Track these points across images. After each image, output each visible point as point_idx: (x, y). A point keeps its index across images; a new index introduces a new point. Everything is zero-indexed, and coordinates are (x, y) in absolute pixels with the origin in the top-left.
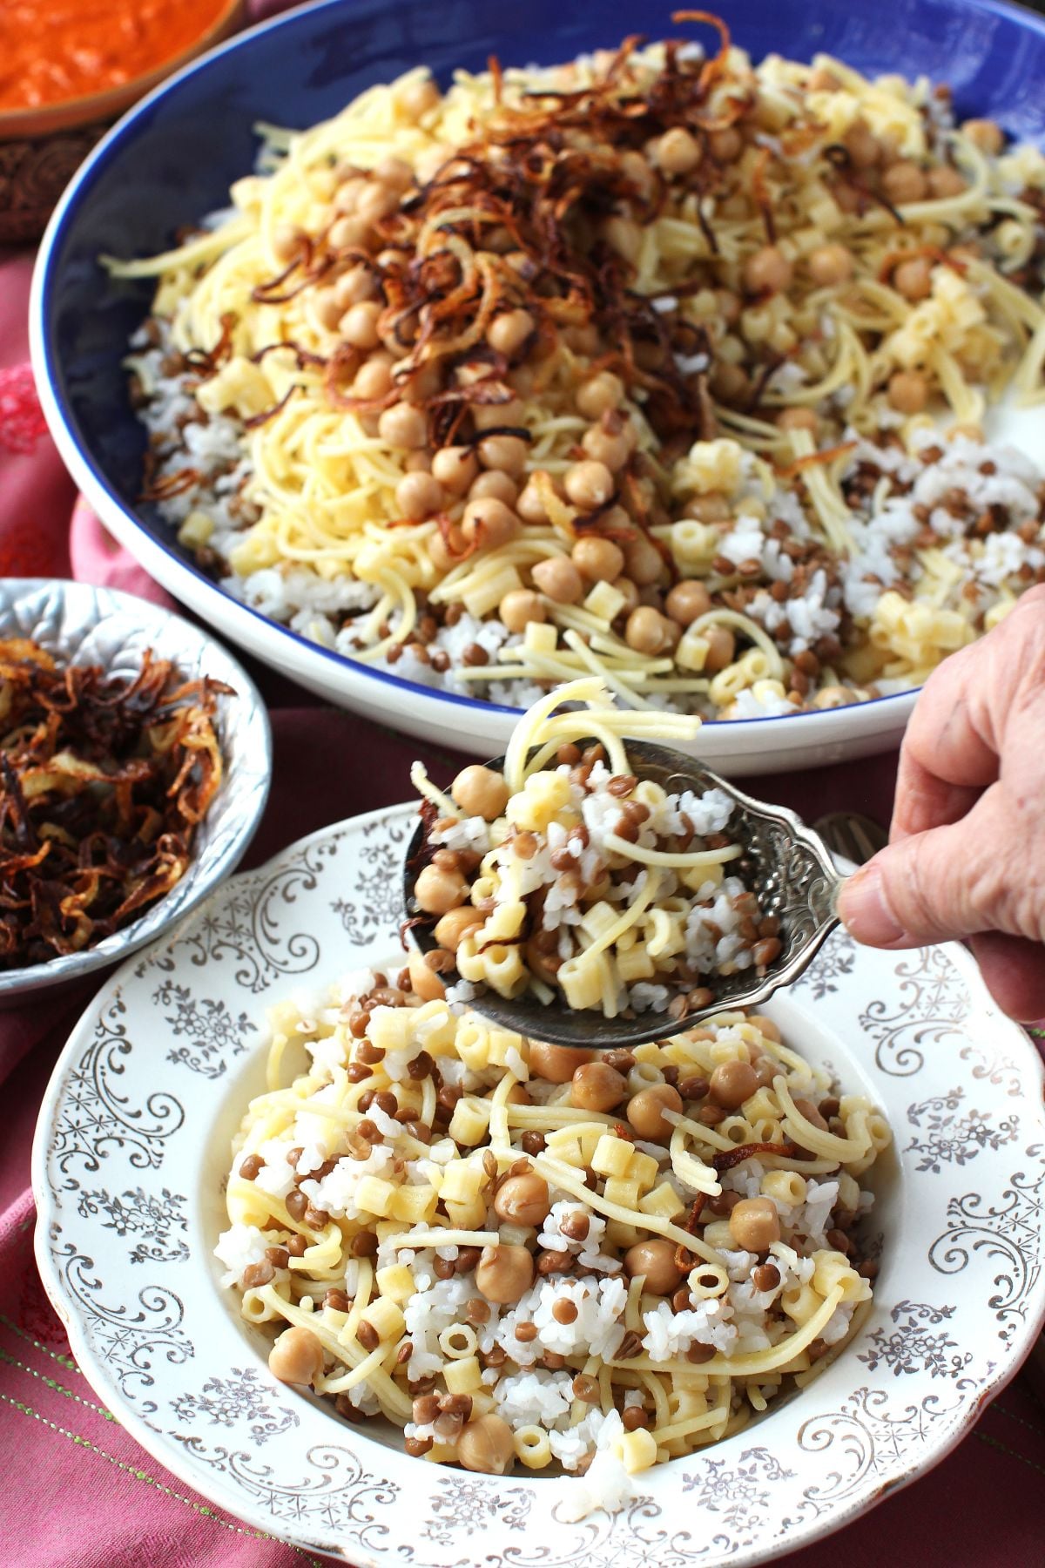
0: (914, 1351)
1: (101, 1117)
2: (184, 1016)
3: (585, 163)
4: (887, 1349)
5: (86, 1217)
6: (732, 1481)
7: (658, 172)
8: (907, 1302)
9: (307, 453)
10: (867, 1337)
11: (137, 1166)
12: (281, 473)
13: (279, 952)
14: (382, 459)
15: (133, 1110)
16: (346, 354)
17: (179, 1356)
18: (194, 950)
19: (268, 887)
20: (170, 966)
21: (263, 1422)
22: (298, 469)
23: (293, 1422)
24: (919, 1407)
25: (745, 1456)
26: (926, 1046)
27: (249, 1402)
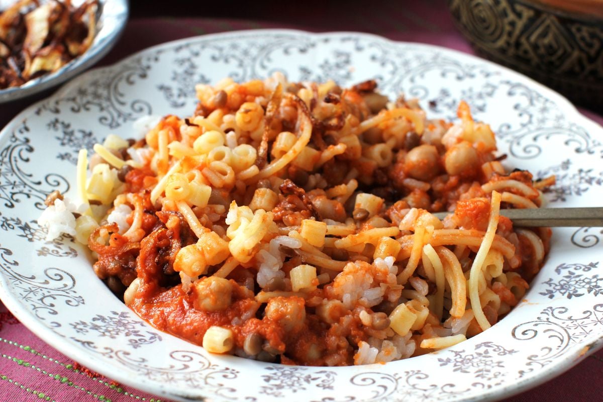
0: (577, 286)
1: (15, 182)
2: (67, 137)
4: (559, 287)
5: (7, 230)
6: (473, 358)
8: (564, 264)
10: (543, 283)
11: (40, 209)
13: (126, 109)
15: (37, 181)
17: (74, 303)
18: (72, 104)
19: (117, 77)
20: (57, 111)
21: (137, 338)
23: (157, 339)
24: (592, 310)
25: (478, 347)
26: (541, 142)
27: (125, 328)
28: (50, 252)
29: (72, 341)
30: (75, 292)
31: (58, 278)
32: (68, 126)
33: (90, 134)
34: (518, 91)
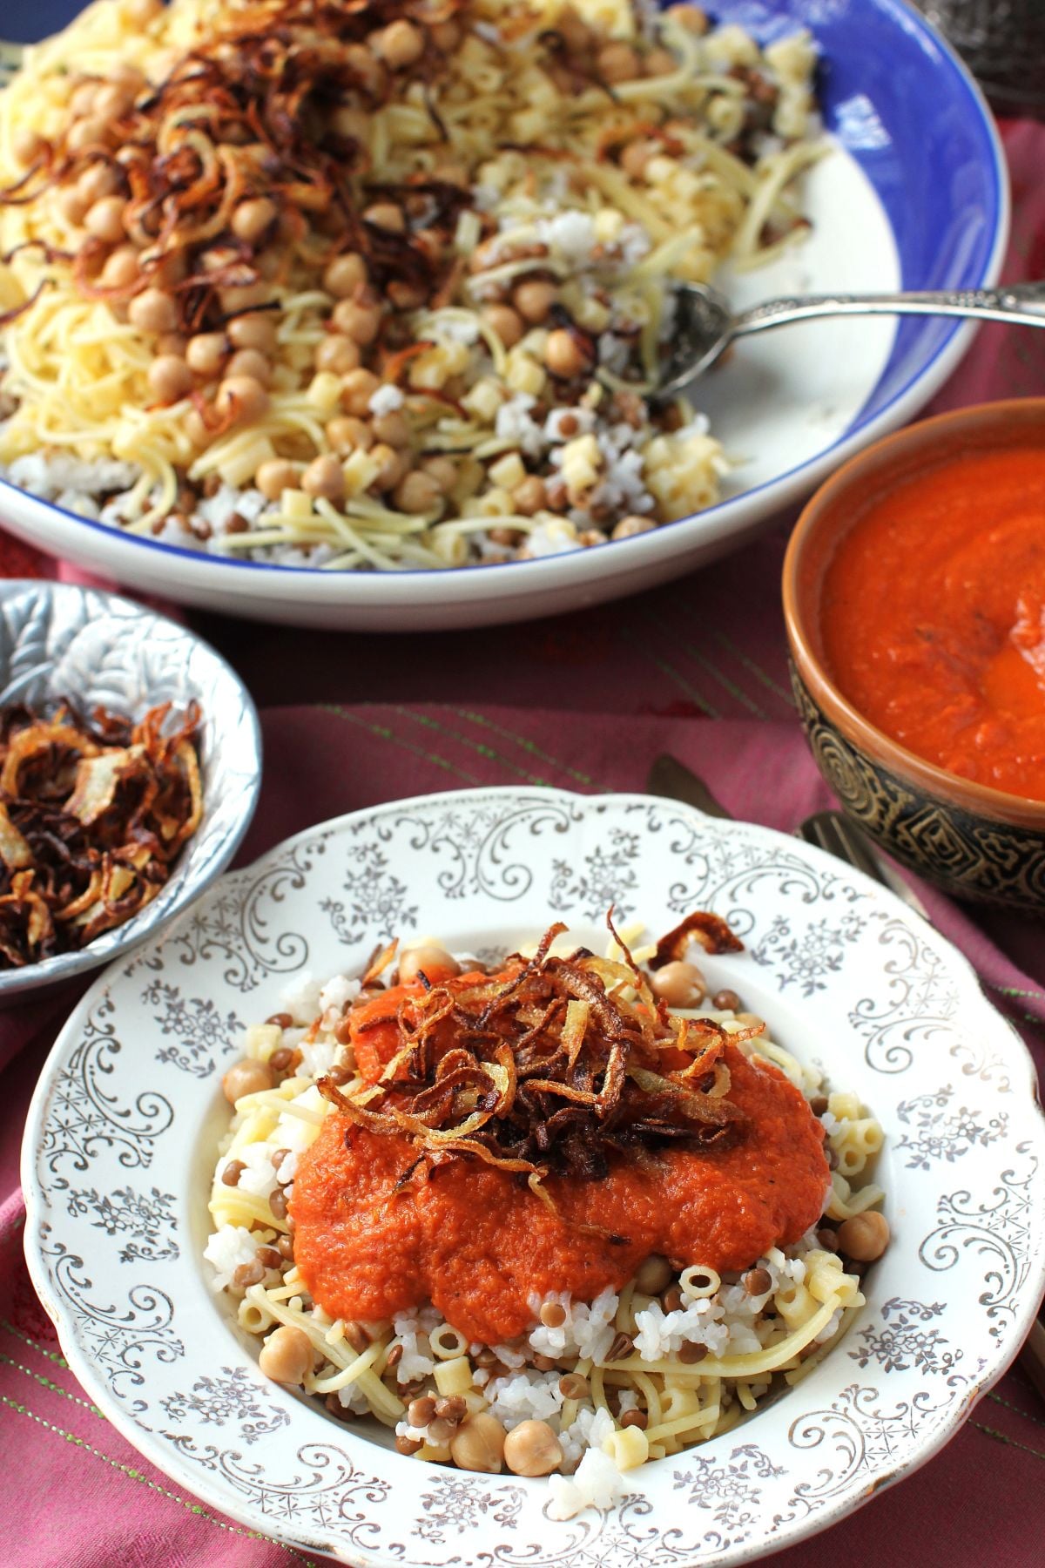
0: (904, 1348)
1: (90, 1116)
2: (173, 1016)
3: (315, 56)
4: (877, 1346)
5: (76, 1216)
6: (722, 1478)
7: (383, 62)
8: (898, 1299)
9: (62, 343)
10: (858, 1334)
11: (127, 1165)
12: (36, 363)
14: (134, 346)
15: (123, 1110)
16: (93, 247)
17: (169, 1355)
18: (183, 949)
19: (257, 886)
20: (158, 965)
21: (253, 1421)
22: (53, 360)
23: (283, 1421)
24: (910, 1404)
25: (736, 1453)
26: (916, 1043)
27: (240, 1401)
28: (140, 1253)
29: (161, 1436)
30: (171, 1332)
31: (149, 1304)
32: (175, 993)
33: (210, 1006)
34: (898, 935)
